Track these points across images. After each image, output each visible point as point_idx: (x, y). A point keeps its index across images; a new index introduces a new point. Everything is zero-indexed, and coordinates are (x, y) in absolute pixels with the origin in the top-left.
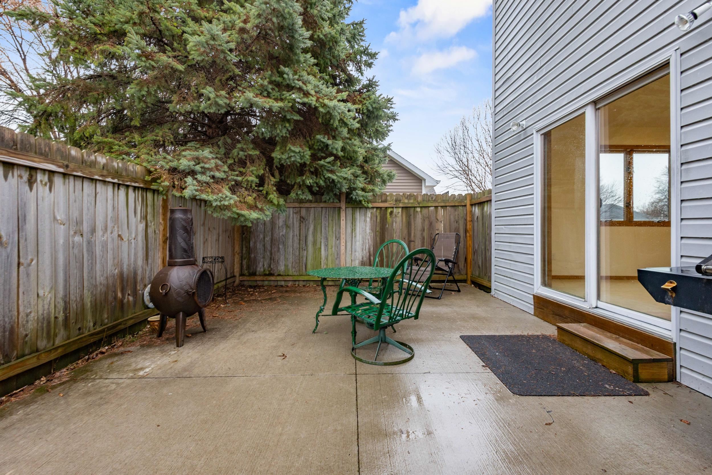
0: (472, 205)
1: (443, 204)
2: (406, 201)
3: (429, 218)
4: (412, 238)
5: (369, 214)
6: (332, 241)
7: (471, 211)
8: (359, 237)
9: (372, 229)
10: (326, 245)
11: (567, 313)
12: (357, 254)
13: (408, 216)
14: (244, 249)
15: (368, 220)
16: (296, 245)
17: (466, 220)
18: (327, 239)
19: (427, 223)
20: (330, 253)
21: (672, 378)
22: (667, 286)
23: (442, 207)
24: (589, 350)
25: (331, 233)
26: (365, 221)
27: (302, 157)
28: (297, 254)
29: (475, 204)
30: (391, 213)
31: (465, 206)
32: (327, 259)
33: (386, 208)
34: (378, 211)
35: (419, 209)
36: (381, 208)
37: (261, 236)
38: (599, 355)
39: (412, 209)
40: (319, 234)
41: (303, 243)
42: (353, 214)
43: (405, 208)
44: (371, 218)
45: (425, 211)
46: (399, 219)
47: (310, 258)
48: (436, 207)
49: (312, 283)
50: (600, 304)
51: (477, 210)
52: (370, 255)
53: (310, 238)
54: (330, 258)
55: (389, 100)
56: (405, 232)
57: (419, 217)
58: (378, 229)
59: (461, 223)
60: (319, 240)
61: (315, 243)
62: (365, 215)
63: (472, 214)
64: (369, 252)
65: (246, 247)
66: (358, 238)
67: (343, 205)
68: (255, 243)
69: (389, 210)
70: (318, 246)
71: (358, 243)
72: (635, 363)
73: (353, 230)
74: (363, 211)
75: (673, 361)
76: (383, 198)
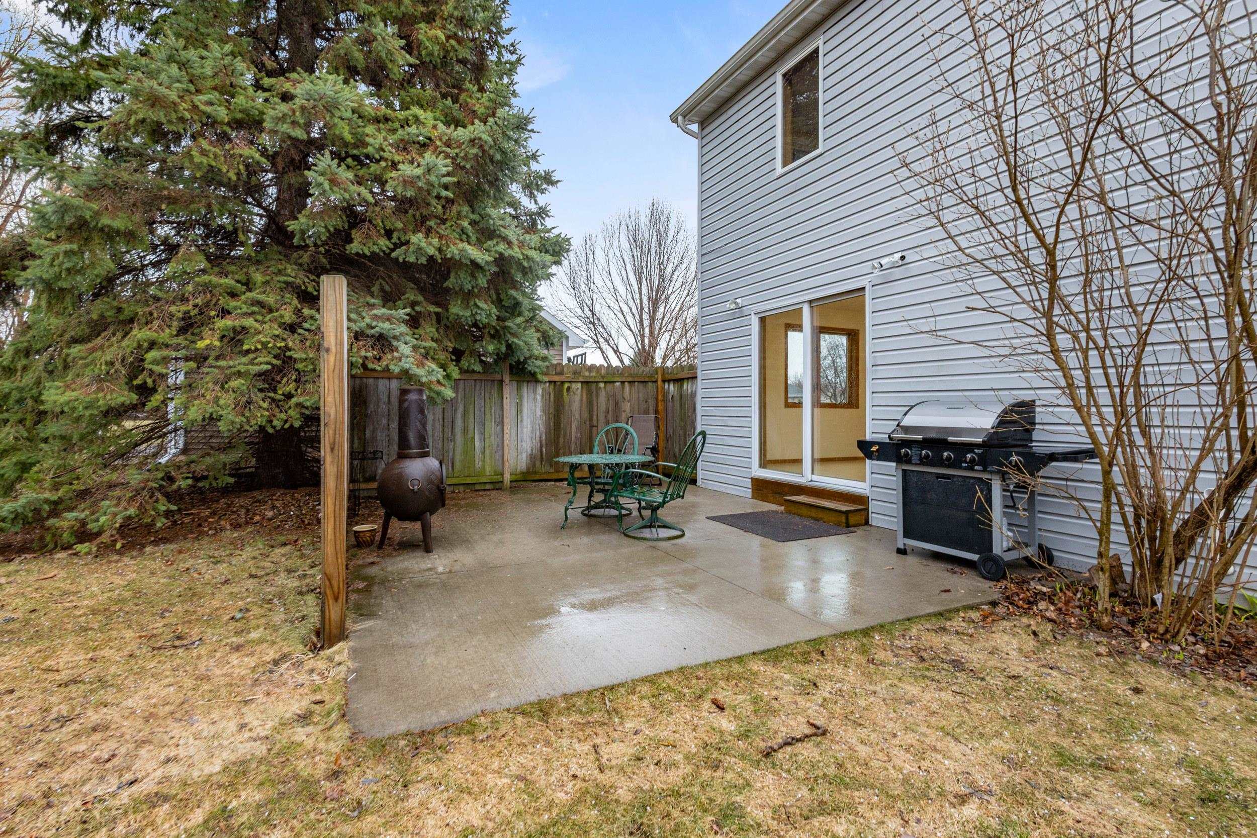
0: (664, 381)
1: (630, 379)
2: (587, 374)
3: (614, 396)
4: (595, 423)
5: (539, 391)
6: (491, 427)
7: (663, 388)
8: (527, 422)
9: (543, 411)
10: (482, 434)
11: (786, 489)
12: (525, 445)
13: (590, 393)
14: (356, 441)
15: (539, 398)
16: (439, 434)
17: (657, 399)
18: (484, 425)
19: (611, 402)
20: (487, 445)
21: (867, 523)
22: (874, 449)
23: (629, 382)
24: (813, 513)
25: (488, 416)
26: (535, 399)
27: (489, 315)
28: (440, 446)
29: (669, 381)
30: (569, 389)
31: (656, 382)
32: (483, 453)
33: (562, 383)
34: (552, 386)
35: (602, 385)
36: (555, 382)
37: (384, 421)
38: (820, 515)
39: (594, 385)
40: (471, 416)
41: (448, 431)
42: (519, 389)
43: (585, 383)
44: (543, 396)
45: (609, 387)
46: (577, 398)
47: (459, 451)
48: (623, 383)
49: (462, 488)
50: (815, 478)
51: (672, 388)
52: (541, 446)
53: (459, 423)
54: (487, 452)
55: (568, 240)
56: (586, 415)
57: (603, 394)
58: (552, 410)
59: (651, 402)
60: (471, 426)
61: (465, 430)
62: (535, 392)
63: (665, 394)
64: (541, 442)
65: (360, 439)
66: (525, 423)
67: (507, 378)
68: (374, 431)
69: (566, 386)
70: (470, 435)
71: (525, 430)
72: (846, 513)
73: (519, 411)
74: (531, 385)
75: (867, 509)
76: (558, 369)
